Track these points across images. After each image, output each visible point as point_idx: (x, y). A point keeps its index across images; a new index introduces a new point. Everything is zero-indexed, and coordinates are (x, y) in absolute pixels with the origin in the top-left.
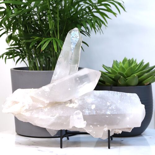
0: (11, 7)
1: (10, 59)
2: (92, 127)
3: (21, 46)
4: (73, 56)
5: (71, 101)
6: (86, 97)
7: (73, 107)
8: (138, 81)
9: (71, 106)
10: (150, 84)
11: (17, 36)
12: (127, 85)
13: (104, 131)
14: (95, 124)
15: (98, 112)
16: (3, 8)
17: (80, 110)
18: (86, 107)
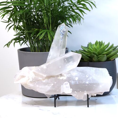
0: (17, 7)
1: (17, 43)
2: (76, 93)
3: (25, 33)
4: (62, 43)
5: (61, 75)
6: (71, 72)
7: (63, 79)
8: (106, 58)
9: (61, 78)
10: (115, 59)
11: (21, 27)
12: (99, 61)
13: (85, 95)
14: (78, 90)
15: (80, 82)
16: (11, 7)
17: (68, 82)
18: (72, 79)
